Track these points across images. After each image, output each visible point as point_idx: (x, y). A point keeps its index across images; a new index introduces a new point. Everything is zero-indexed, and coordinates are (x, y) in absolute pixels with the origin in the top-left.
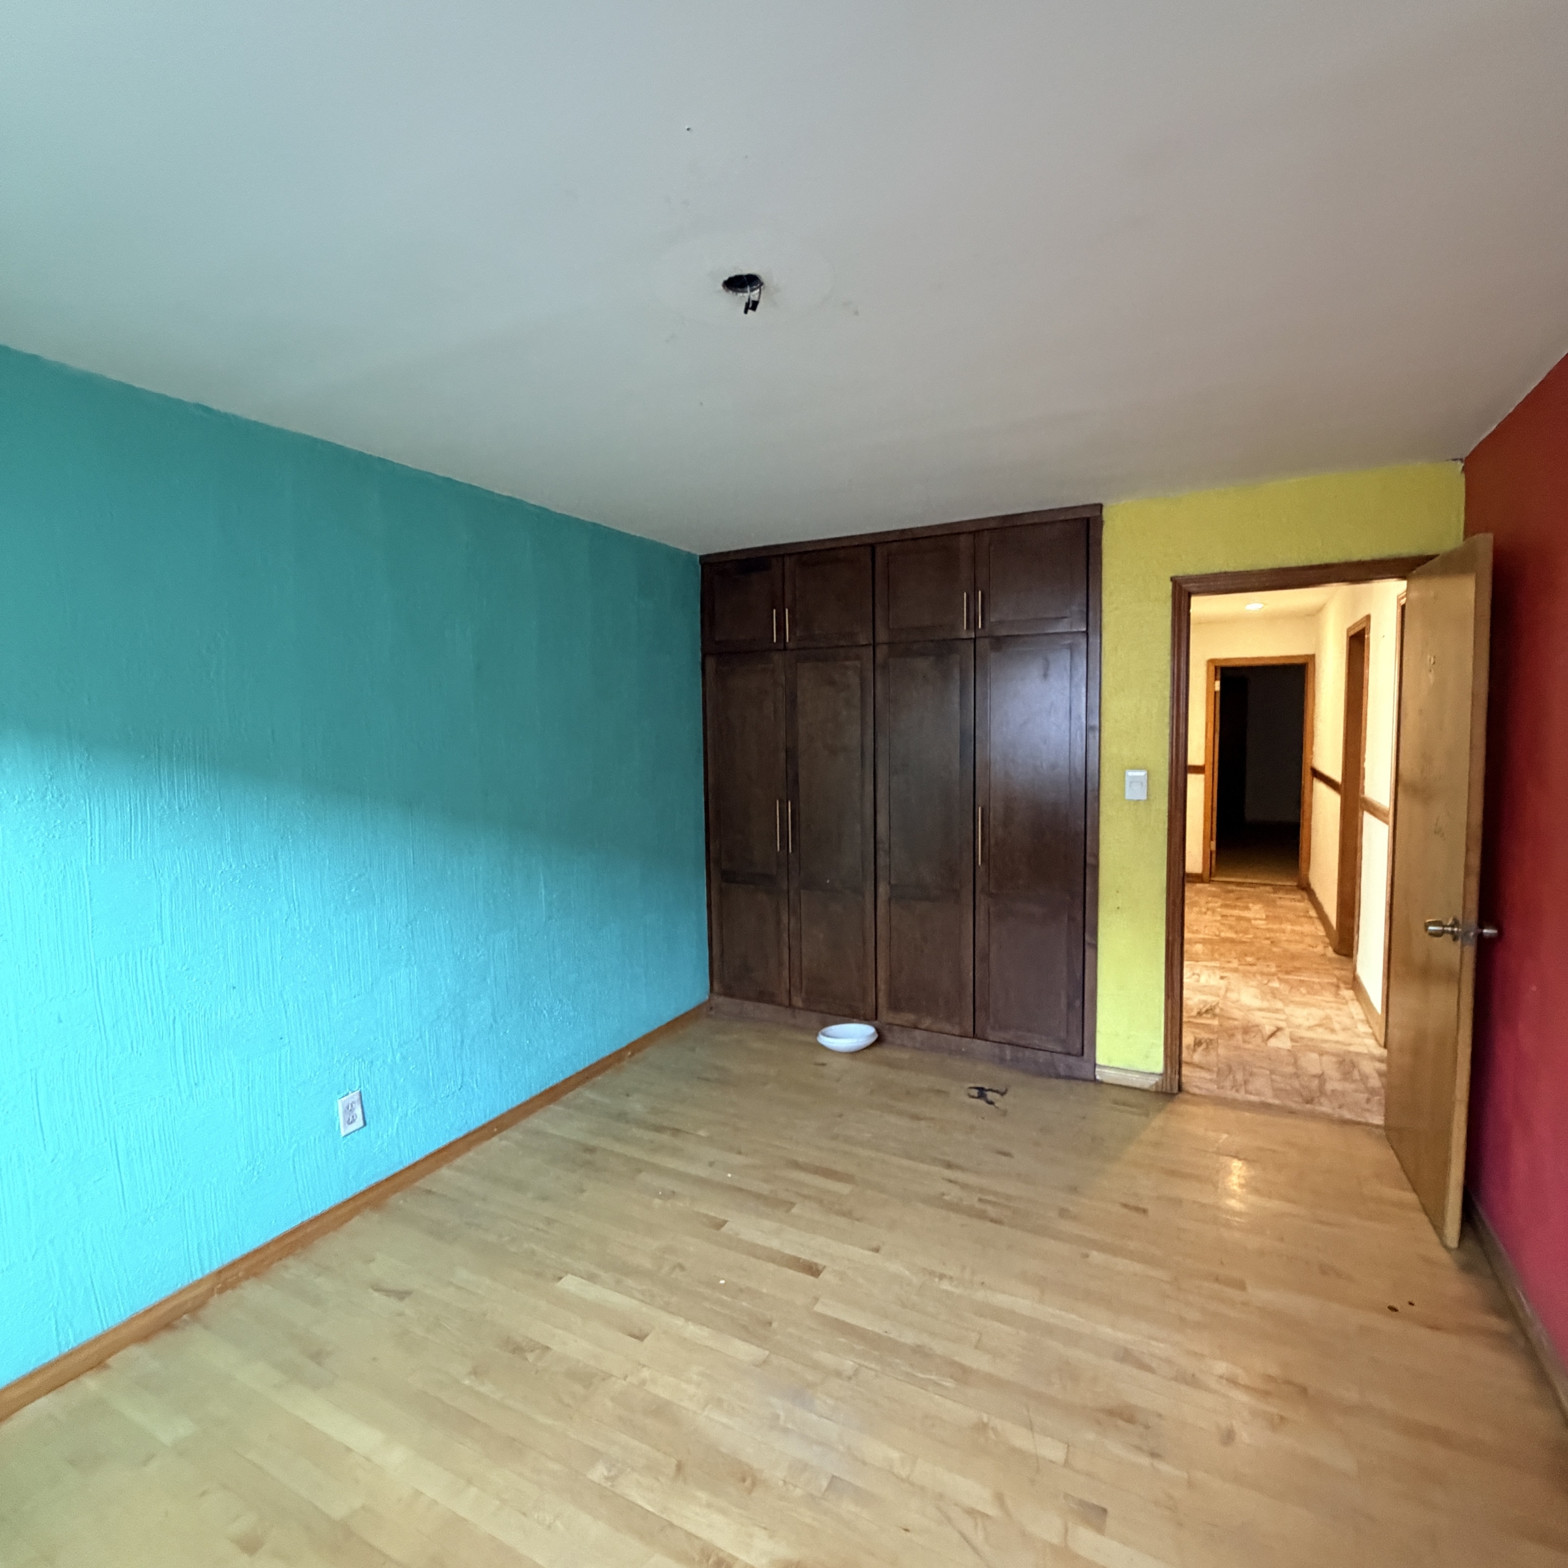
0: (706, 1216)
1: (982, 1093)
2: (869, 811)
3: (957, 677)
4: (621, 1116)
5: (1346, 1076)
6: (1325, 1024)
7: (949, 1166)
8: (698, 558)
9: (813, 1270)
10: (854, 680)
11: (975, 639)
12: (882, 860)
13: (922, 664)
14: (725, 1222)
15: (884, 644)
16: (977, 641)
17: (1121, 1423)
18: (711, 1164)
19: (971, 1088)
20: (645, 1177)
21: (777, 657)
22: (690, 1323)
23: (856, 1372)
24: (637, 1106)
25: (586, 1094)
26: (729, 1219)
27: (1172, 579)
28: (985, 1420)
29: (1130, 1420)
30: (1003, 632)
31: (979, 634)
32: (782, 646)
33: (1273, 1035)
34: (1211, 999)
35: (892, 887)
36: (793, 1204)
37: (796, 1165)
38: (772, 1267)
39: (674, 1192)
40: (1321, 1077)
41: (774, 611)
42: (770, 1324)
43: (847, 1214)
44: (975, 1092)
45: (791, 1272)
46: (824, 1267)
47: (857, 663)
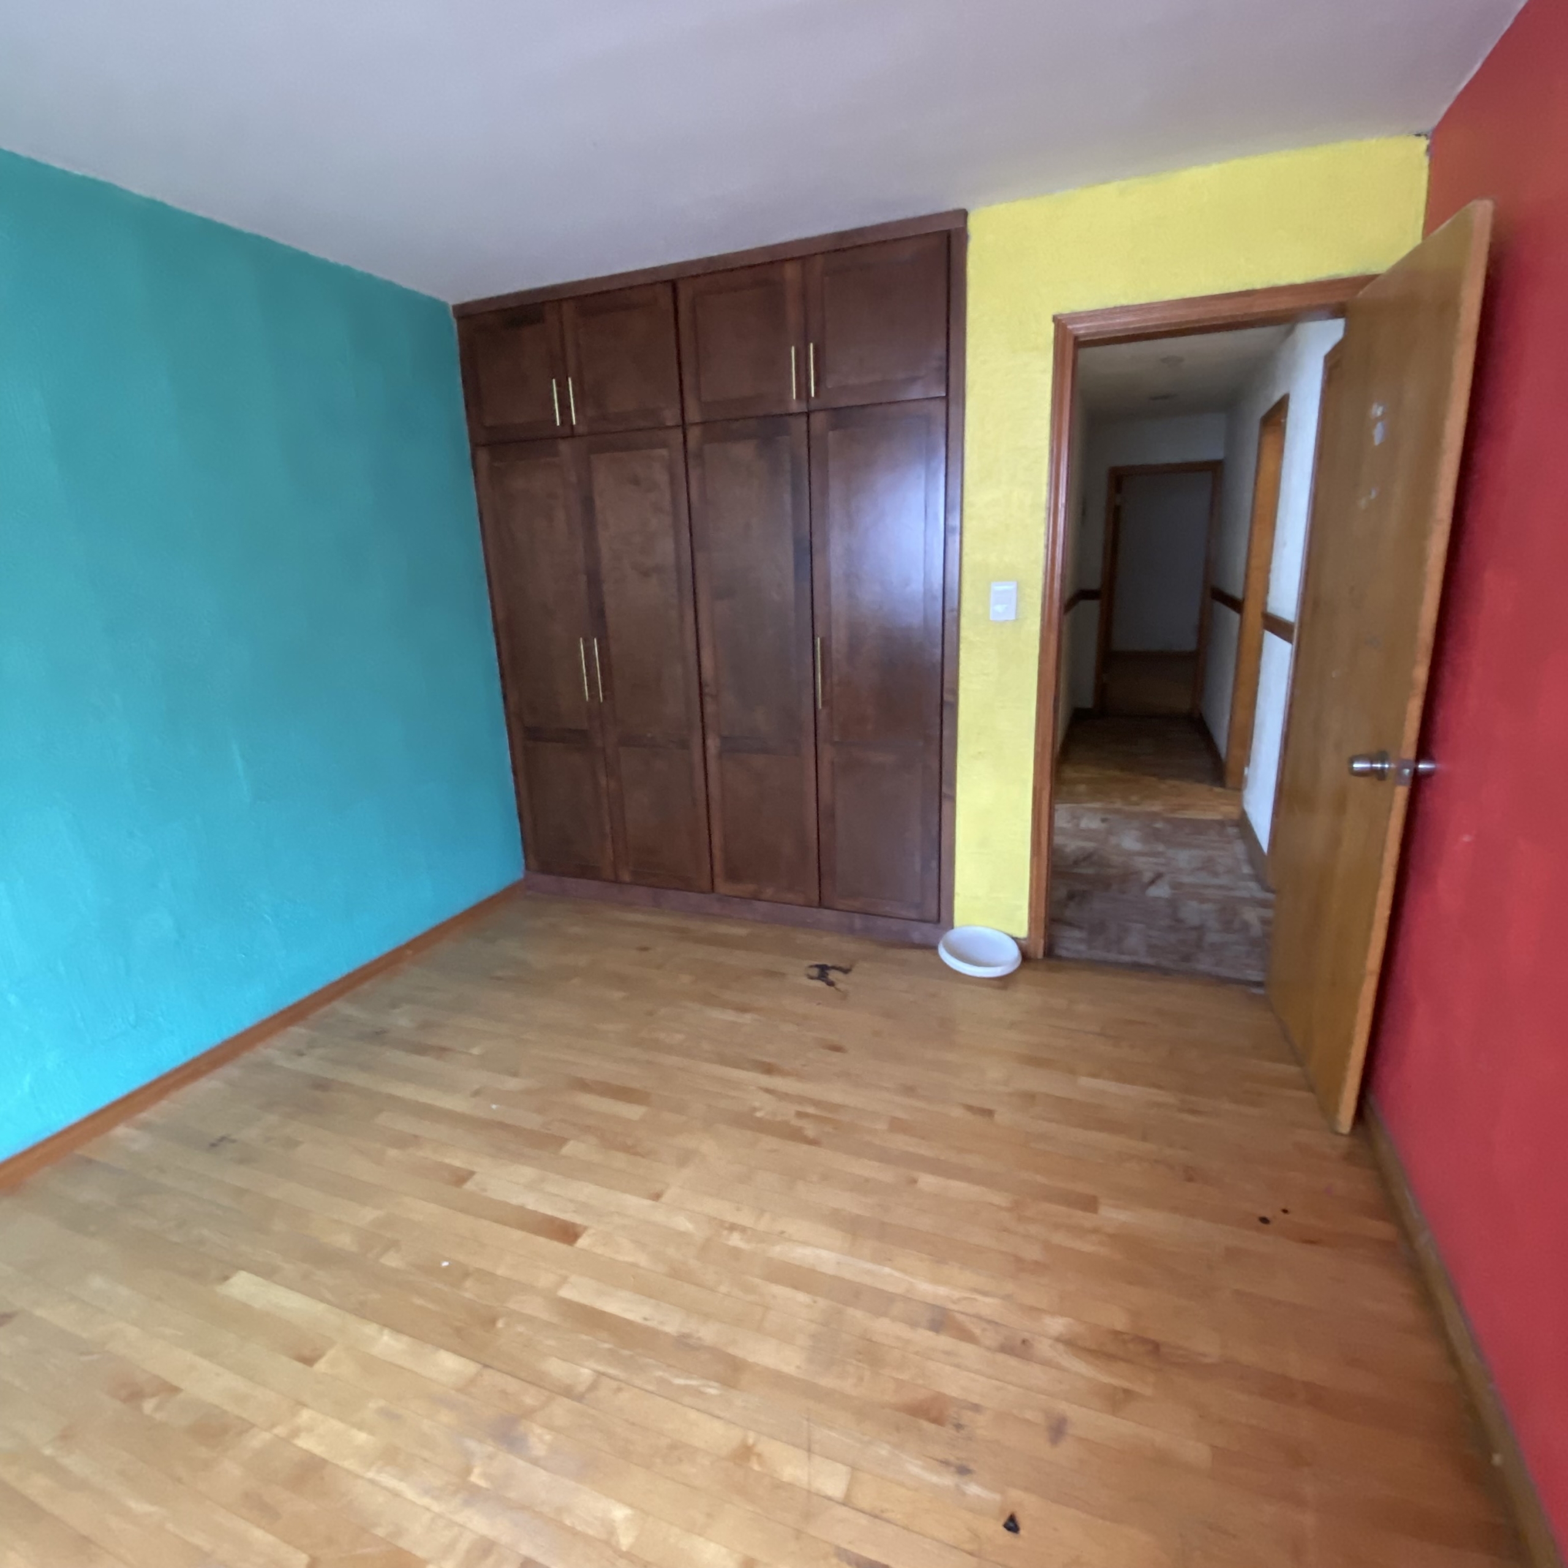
0: (449, 1167)
1: (823, 972)
2: (691, 646)
3: (788, 466)
4: (379, 1036)
5: (1227, 926)
6: (1208, 866)
7: (769, 1069)
8: (451, 309)
9: (568, 1233)
10: (661, 477)
11: (808, 414)
12: (710, 708)
13: (744, 451)
14: (471, 1174)
15: (697, 424)
16: (812, 417)
17: (925, 1425)
18: (476, 1093)
19: (811, 967)
20: (384, 1119)
21: (564, 447)
22: (386, 1331)
23: (593, 1387)
24: (402, 1020)
25: (342, 1007)
26: (475, 1169)
27: (1055, 319)
28: (751, 1441)
29: (938, 1420)
30: (843, 402)
31: (814, 405)
32: (567, 431)
33: (1152, 882)
34: (1090, 845)
35: (724, 739)
36: (562, 1141)
37: (583, 1086)
38: (517, 1234)
39: (416, 1137)
40: (1200, 929)
41: (554, 381)
42: (493, 1321)
43: (630, 1150)
44: (815, 972)
45: (542, 1240)
46: (585, 1228)
47: (664, 452)
